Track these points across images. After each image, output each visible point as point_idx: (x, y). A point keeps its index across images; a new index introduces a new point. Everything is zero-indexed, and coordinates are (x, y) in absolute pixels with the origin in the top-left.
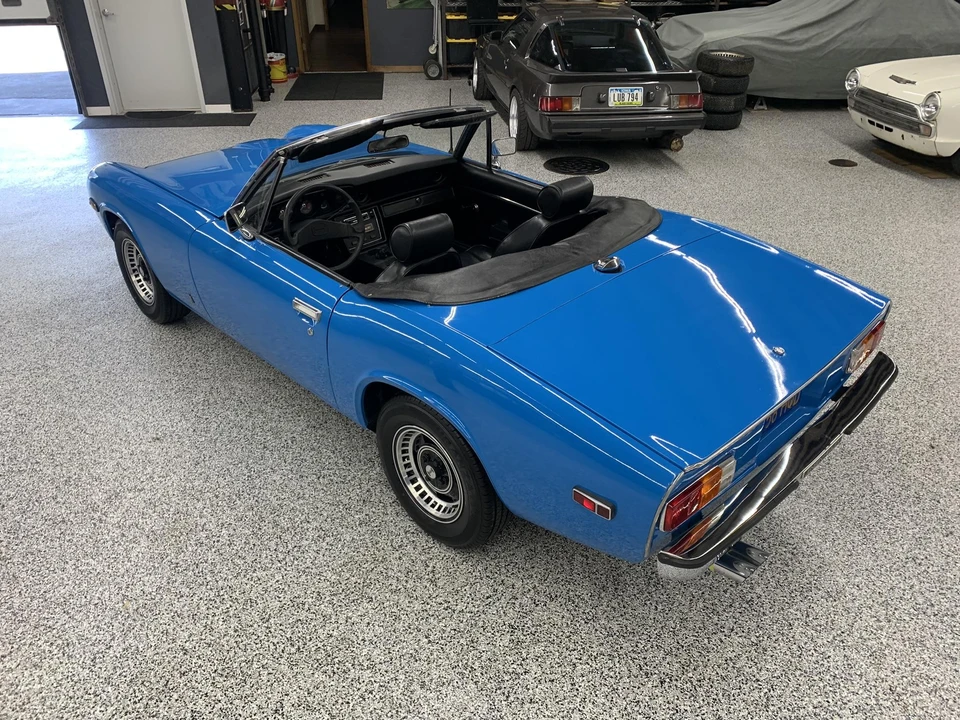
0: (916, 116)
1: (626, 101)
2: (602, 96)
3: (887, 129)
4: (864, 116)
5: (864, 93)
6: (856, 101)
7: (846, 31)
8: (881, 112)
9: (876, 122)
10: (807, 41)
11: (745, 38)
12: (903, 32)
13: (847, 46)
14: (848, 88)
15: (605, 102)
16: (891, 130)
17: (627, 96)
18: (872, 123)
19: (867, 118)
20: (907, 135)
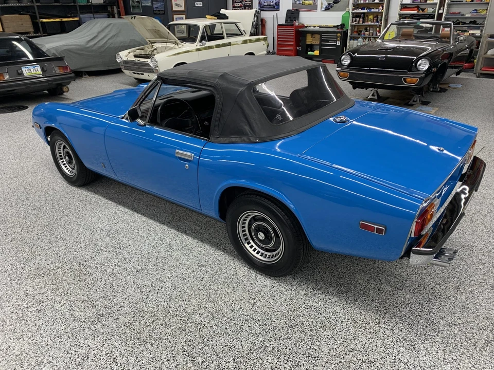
0: (150, 66)
1: (33, 72)
2: (20, 71)
3: (141, 74)
4: (130, 71)
5: (125, 62)
6: (125, 66)
7: (109, 39)
8: (136, 68)
9: (136, 72)
10: (95, 44)
11: (66, 45)
12: (131, 38)
13: (112, 46)
14: (119, 62)
15: (22, 74)
16: (143, 74)
17: (32, 70)
18: (135, 73)
19: (132, 72)
20: (150, 74)
